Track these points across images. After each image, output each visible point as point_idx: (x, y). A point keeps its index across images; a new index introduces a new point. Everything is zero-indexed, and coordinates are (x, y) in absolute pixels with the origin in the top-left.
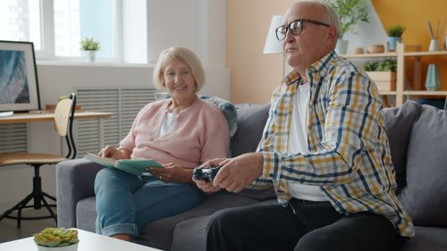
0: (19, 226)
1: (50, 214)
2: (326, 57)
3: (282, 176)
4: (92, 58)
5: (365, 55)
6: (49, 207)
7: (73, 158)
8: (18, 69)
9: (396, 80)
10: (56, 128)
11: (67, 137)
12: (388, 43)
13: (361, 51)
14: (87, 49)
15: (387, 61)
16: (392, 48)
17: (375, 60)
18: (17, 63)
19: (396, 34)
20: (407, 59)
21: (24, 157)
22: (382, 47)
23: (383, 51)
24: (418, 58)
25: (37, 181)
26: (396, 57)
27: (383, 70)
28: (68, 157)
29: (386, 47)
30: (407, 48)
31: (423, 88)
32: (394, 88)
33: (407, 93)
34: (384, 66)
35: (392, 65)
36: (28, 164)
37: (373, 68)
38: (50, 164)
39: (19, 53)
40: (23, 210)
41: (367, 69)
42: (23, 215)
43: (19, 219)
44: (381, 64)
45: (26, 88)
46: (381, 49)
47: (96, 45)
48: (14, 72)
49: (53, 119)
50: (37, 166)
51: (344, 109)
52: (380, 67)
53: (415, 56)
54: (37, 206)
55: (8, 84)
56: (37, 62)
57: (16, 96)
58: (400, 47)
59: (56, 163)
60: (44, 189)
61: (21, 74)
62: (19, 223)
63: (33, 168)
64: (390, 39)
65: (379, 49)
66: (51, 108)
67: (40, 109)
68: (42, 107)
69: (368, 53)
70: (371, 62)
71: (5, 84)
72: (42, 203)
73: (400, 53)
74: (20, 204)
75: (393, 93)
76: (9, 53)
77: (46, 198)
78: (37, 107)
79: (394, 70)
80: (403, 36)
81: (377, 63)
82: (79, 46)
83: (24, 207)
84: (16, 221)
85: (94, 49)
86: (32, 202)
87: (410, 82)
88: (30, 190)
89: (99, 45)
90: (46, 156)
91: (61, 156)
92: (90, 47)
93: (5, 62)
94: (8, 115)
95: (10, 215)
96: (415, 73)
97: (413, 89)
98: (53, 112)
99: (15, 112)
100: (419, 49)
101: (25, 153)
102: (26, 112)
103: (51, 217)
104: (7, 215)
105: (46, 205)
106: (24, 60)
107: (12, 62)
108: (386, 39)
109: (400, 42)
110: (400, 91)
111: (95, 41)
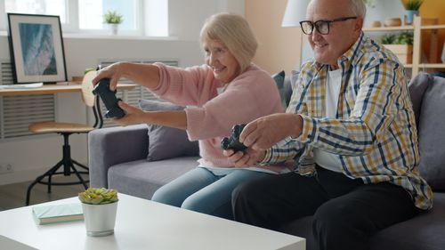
0: (49, 191)
1: (79, 180)
2: (357, 43)
3: (319, 138)
4: (115, 31)
5: (383, 28)
6: (78, 174)
7: (101, 127)
8: (46, 42)
9: (412, 53)
10: (83, 99)
11: (94, 107)
12: (405, 17)
13: (378, 24)
14: (110, 22)
15: (404, 34)
16: (409, 22)
17: (392, 33)
18: (45, 36)
19: (413, 7)
20: (424, 33)
21: (54, 126)
22: (399, 20)
23: (400, 25)
24: (435, 31)
25: (66, 149)
26: (413, 30)
27: (399, 43)
28: (95, 126)
29: (403, 20)
30: (424, 22)
31: (439, 61)
32: (410, 61)
33: (422, 66)
34: (400, 39)
35: (408, 38)
36: (58, 133)
37: (390, 41)
38: (79, 133)
39: (47, 27)
40: (53, 176)
41: (384, 42)
42: (53, 181)
43: (49, 184)
44: (398, 37)
45: (53, 61)
46: (398, 22)
47: (119, 18)
48: (42, 45)
49: (80, 90)
50: (66, 135)
51: (372, 86)
52: (397, 40)
53: (432, 30)
54: (67, 173)
55: (37, 56)
56: (64, 36)
57: (45, 68)
58: (417, 20)
59: (87, 132)
60: (73, 156)
61: (48, 47)
62: (49, 189)
63: (63, 137)
64: (408, 13)
65: (396, 23)
66: (78, 80)
67: (67, 80)
68: (69, 79)
69: (385, 26)
70: (388, 36)
71: (34, 57)
72: (72, 170)
73: (417, 26)
74: (51, 170)
75: (409, 66)
76: (37, 27)
77: (75, 165)
78: (64, 79)
79: (410, 43)
80: (420, 9)
81: (394, 36)
82: (102, 20)
83: (54, 173)
84: (47, 186)
85: (117, 22)
86: (61, 169)
87: (426, 55)
88: (60, 157)
89: (122, 19)
90: (74, 125)
91: (87, 126)
92: (113, 20)
93: (34, 35)
94: (38, 87)
95: (42, 181)
96: (431, 46)
97: (429, 62)
98: (80, 84)
99: (45, 83)
100: (436, 22)
101: (53, 123)
102: (54, 83)
103: (81, 183)
104: (39, 180)
105: (75, 172)
106: (51, 33)
107: (40, 35)
108: (403, 13)
109: (417, 15)
110: (416, 64)
111: (117, 14)
